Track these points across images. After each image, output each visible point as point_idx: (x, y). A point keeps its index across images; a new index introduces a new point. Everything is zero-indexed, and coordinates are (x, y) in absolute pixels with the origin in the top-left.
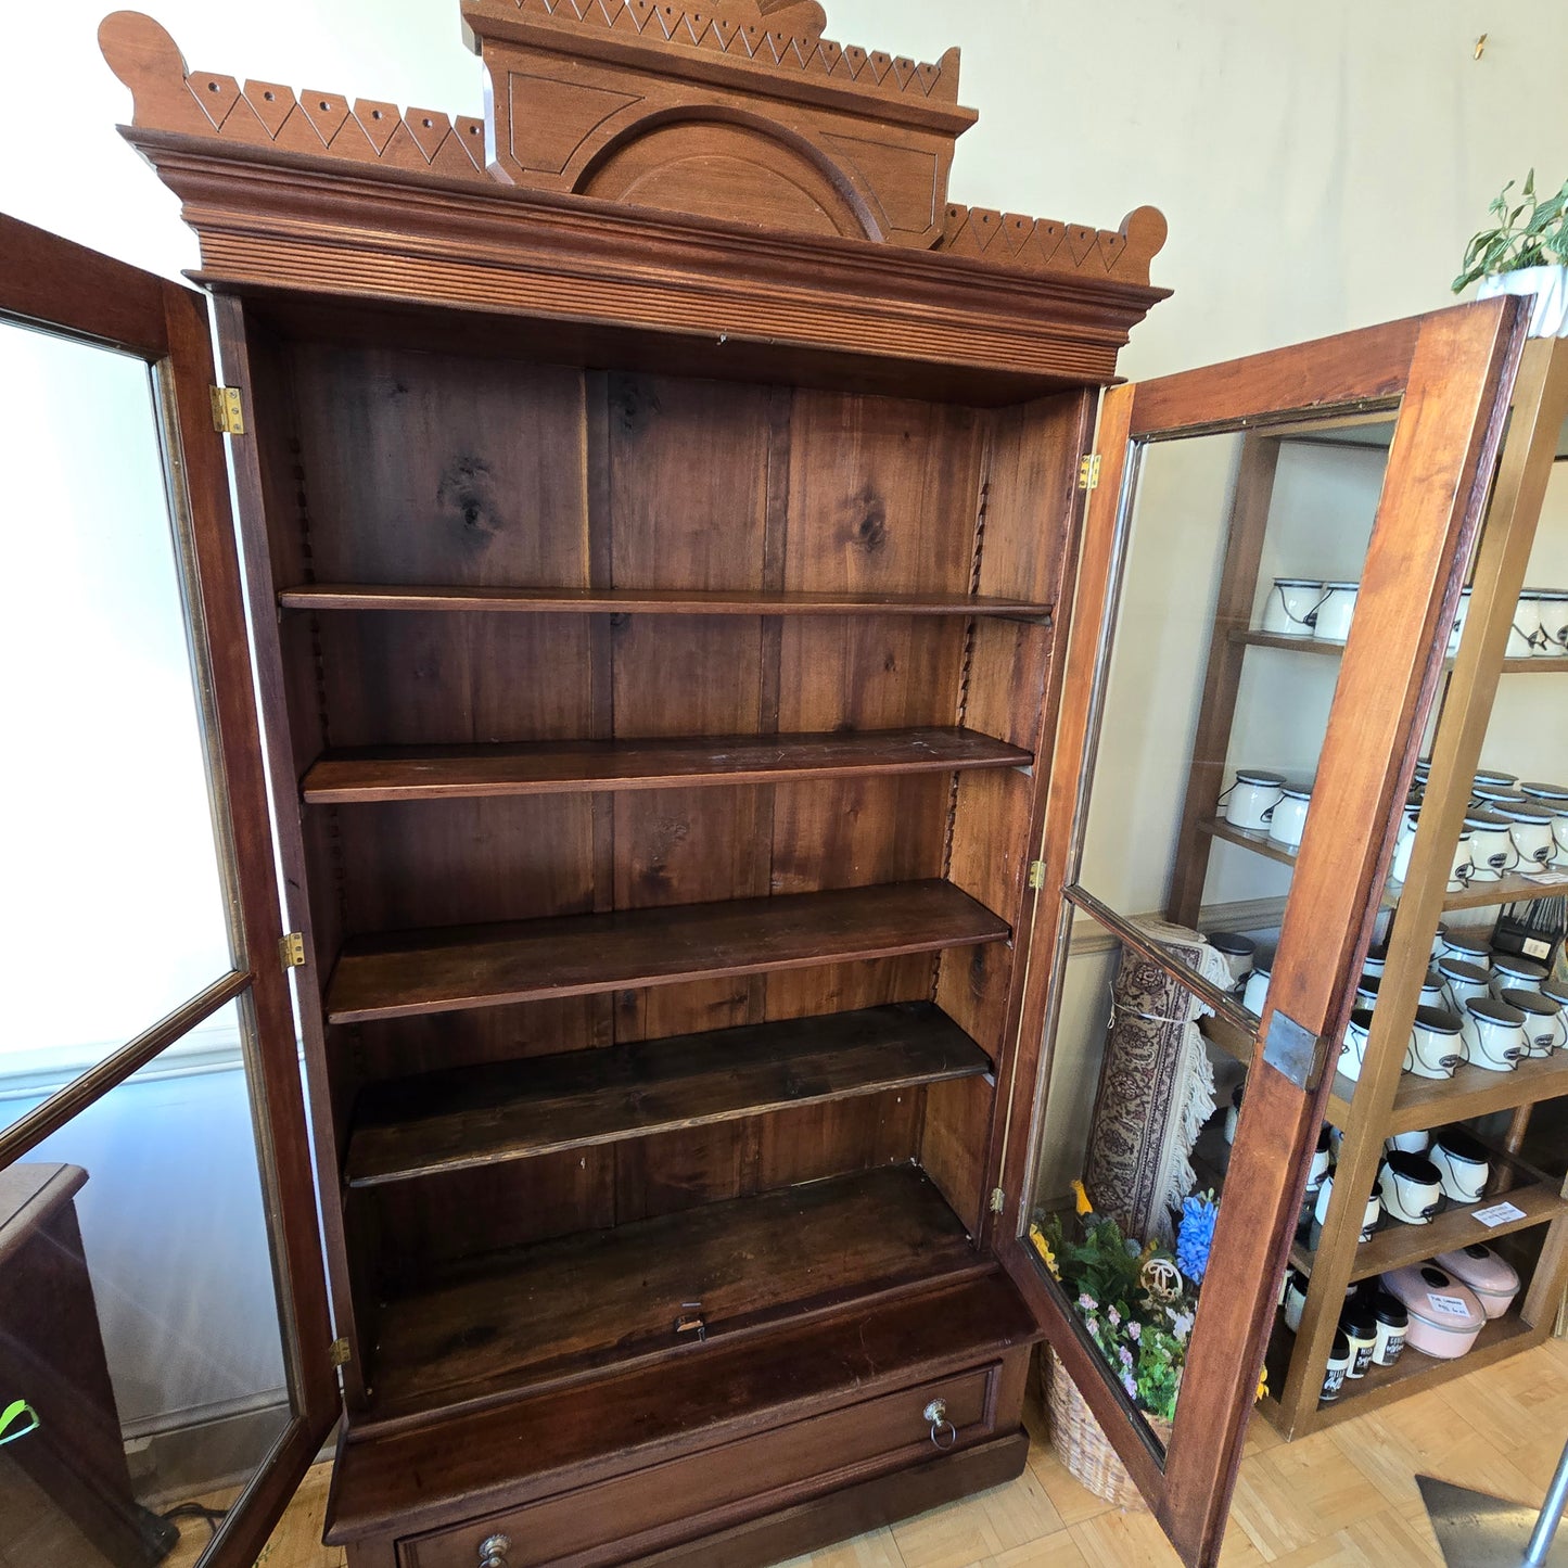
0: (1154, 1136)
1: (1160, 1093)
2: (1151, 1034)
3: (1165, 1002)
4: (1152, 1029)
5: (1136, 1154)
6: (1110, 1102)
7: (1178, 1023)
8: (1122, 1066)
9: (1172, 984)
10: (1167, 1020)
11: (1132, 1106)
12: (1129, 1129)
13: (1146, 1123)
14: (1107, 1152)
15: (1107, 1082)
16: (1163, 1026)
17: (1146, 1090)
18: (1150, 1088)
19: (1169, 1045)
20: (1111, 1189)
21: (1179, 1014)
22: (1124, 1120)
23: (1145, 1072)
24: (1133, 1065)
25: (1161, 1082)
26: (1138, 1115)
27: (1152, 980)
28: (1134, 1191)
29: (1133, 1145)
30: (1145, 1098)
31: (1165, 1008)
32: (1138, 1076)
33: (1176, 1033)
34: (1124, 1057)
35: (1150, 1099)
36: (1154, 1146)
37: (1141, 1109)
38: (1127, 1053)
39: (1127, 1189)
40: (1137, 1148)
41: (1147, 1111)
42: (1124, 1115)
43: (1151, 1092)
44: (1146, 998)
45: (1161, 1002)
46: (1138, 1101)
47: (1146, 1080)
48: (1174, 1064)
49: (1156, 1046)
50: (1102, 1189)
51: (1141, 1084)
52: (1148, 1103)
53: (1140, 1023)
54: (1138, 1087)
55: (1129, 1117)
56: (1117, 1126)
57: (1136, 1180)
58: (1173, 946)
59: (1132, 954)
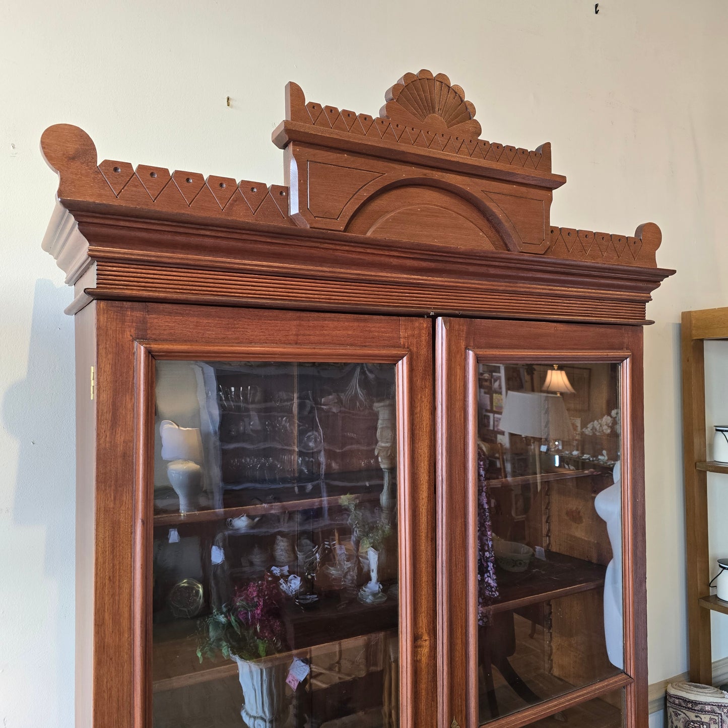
58: (709, 704)
59: (680, 714)
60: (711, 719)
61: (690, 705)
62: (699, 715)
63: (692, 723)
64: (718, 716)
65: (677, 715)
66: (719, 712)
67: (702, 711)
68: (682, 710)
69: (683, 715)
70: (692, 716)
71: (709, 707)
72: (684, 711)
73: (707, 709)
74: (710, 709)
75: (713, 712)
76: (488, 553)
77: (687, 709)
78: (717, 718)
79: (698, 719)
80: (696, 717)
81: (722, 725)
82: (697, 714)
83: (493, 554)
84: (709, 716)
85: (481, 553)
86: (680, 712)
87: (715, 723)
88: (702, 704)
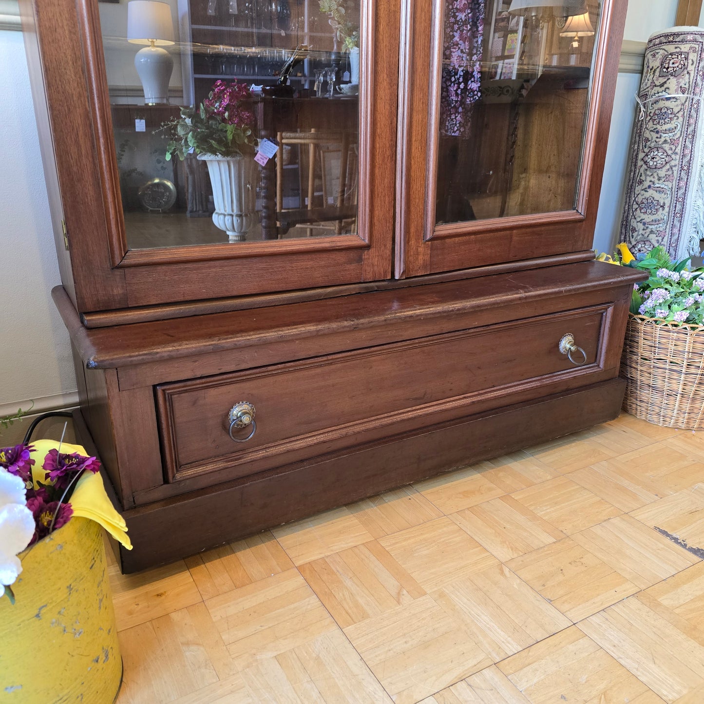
0: (682, 191)
1: (684, 156)
2: (676, 110)
3: (687, 81)
4: (677, 106)
5: (667, 209)
6: (643, 178)
7: (696, 98)
8: (652, 145)
9: (692, 64)
10: (689, 96)
11: (662, 173)
12: (660, 191)
13: (674, 182)
14: (643, 216)
15: (640, 163)
16: (686, 101)
17: (673, 156)
18: (677, 154)
19: (690, 116)
20: (647, 243)
21: (698, 90)
22: (657, 185)
23: (672, 142)
24: (663, 139)
25: (685, 147)
26: (667, 178)
27: (676, 65)
28: (666, 239)
29: (664, 203)
30: (673, 163)
31: (687, 86)
32: (666, 147)
33: (695, 106)
34: (654, 135)
35: (677, 162)
36: (680, 200)
37: (670, 173)
38: (657, 132)
39: (660, 239)
40: (667, 204)
41: (675, 173)
42: (656, 181)
43: (678, 157)
44: (672, 83)
45: (684, 81)
46: (668, 166)
47: (674, 148)
48: (694, 131)
49: (681, 119)
50: (640, 246)
51: (670, 152)
52: (675, 166)
53: (668, 104)
54: (668, 155)
55: (661, 182)
56: (651, 192)
57: (667, 230)
58: (692, 34)
59: (658, 53)
60: (691, 48)
61: (671, 39)
62: (679, 46)
63: (670, 56)
64: (699, 45)
65: (654, 56)
66: (701, 40)
67: (682, 41)
68: (661, 48)
69: (661, 52)
70: (671, 48)
71: (692, 36)
72: (663, 47)
73: (688, 39)
74: (691, 39)
75: (695, 41)
77: (668, 43)
78: (697, 46)
79: (678, 50)
80: (676, 48)
81: (701, 54)
82: (676, 46)
84: (689, 45)
86: (657, 51)
87: (694, 51)
88: (685, 34)
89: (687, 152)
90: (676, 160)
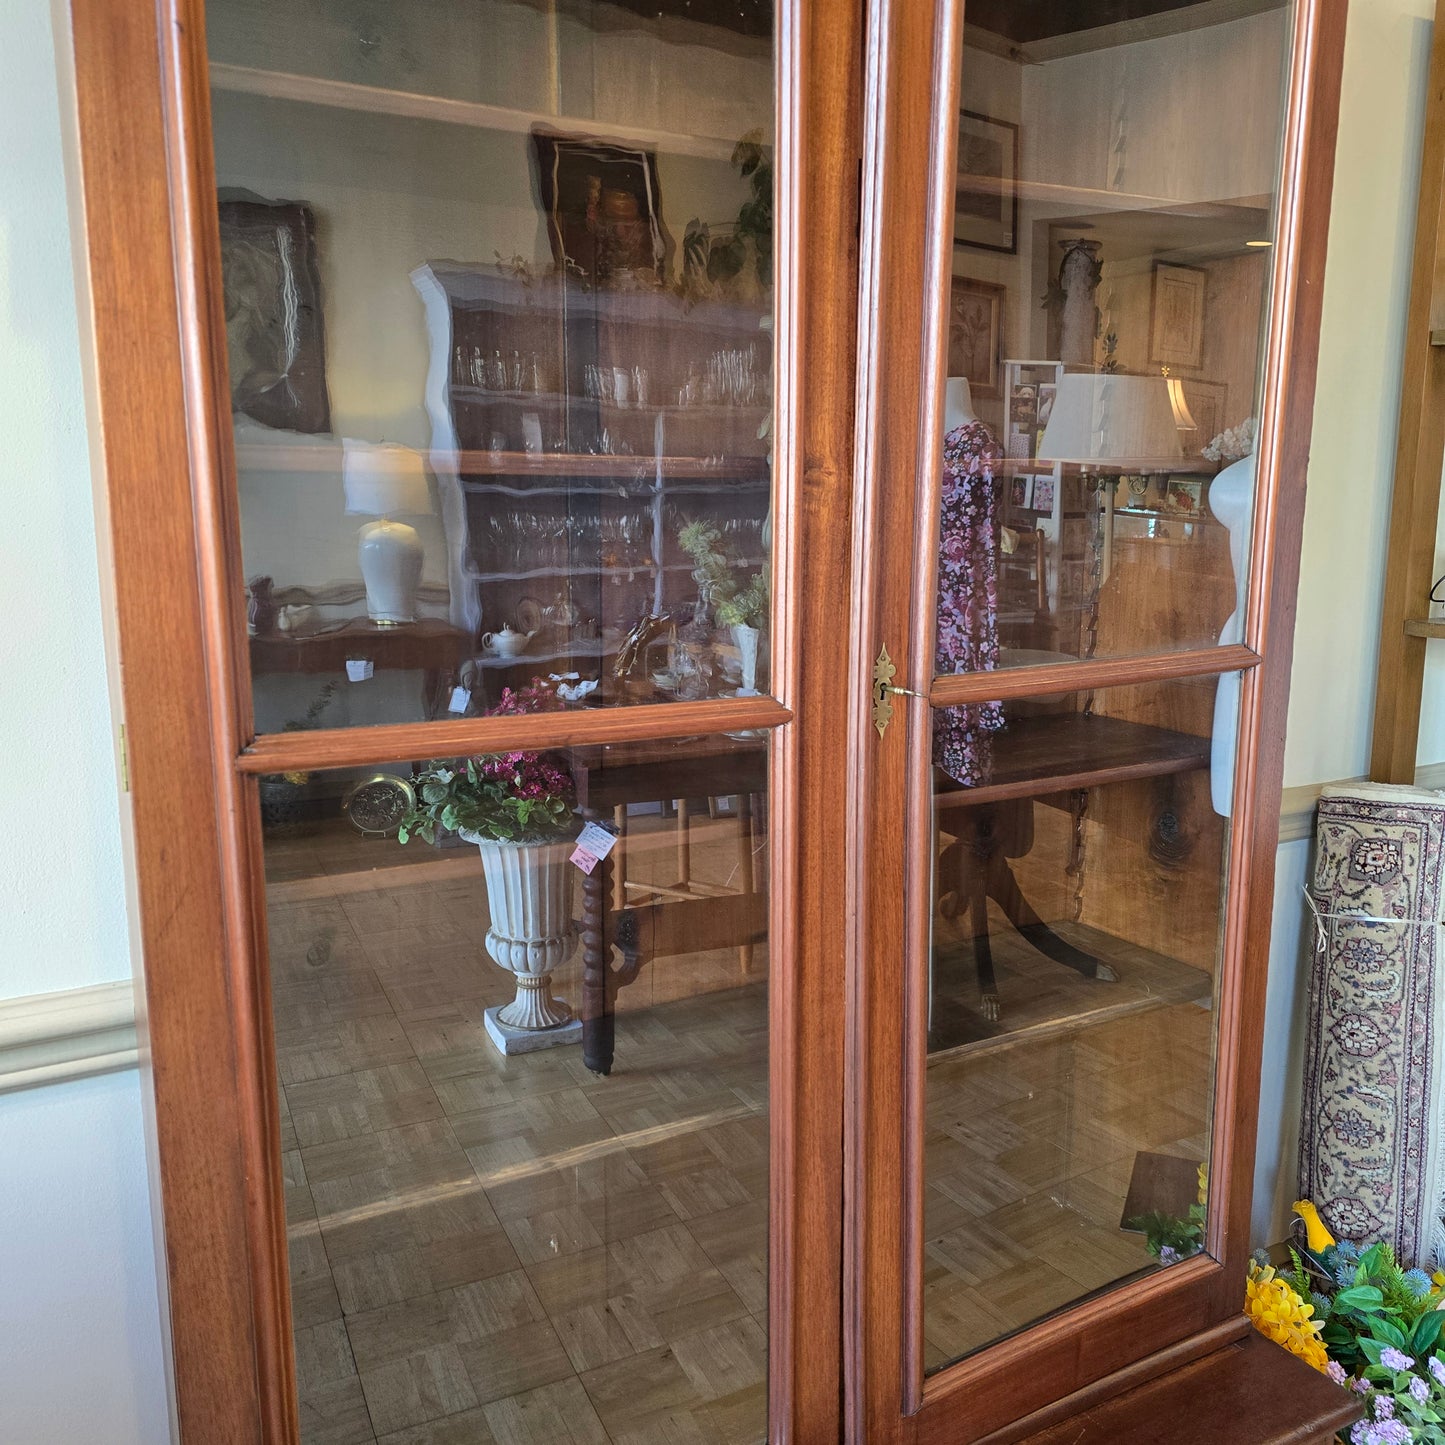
0: (1415, 1106)
1: (1413, 1037)
2: (1389, 947)
3: (1405, 894)
4: (1390, 939)
5: (1389, 1140)
6: (1336, 1068)
7: (1426, 925)
8: (1349, 1007)
9: (1412, 864)
10: (1411, 921)
11: (1373, 1066)
12: (1372, 1101)
13: (1399, 1087)
14: (1343, 1147)
15: (1326, 1036)
16: (1406, 932)
17: (1392, 1036)
18: (1398, 1031)
19: (1417, 960)
20: (1357, 1205)
21: (1427, 911)
22: (1365, 1090)
23: (1387, 1008)
24: (1367, 1001)
25: (1414, 1019)
26: (1384, 1078)
27: (1380, 863)
28: (1393, 1200)
29: (1383, 1127)
30: (1392, 1049)
31: (1405, 904)
32: (1377, 1016)
33: (1426, 940)
34: (1351, 991)
35: (1400, 1048)
36: (1415, 1122)
37: (1388, 1068)
38: (1356, 985)
39: (1382, 1199)
40: (1389, 1130)
41: (1399, 1069)
42: (1363, 1082)
43: (1401, 1038)
44: (1376, 894)
45: (1400, 894)
46: (1382, 1055)
47: (1391, 1020)
48: (1429, 988)
49: (1399, 966)
50: (1341, 1207)
51: (1384, 1028)
52: (1398, 1055)
53: (1371, 934)
54: (1380, 1033)
55: (1372, 1084)
56: (1352, 1102)
57: (1395, 1182)
58: (1406, 807)
59: (1342, 831)
60: (1406, 834)
61: (1365, 811)
62: (1381, 827)
63: (1366, 844)
64: (1420, 828)
65: (1335, 833)
66: (1424, 821)
67: (1388, 820)
68: (1347, 823)
69: (1349, 831)
70: (1367, 830)
71: (1405, 812)
72: (1352, 824)
73: (1399, 816)
74: (1405, 816)
75: (1412, 821)
76: (986, 643)
77: (1359, 819)
78: (1418, 832)
79: (1380, 835)
80: (1376, 831)
81: (1426, 846)
82: (1377, 827)
83: (995, 641)
84: (1402, 829)
85: (971, 644)
86: (1342, 827)
87: (1413, 840)
88: (1391, 807)
89: (1419, 1028)
90: (1397, 1043)
